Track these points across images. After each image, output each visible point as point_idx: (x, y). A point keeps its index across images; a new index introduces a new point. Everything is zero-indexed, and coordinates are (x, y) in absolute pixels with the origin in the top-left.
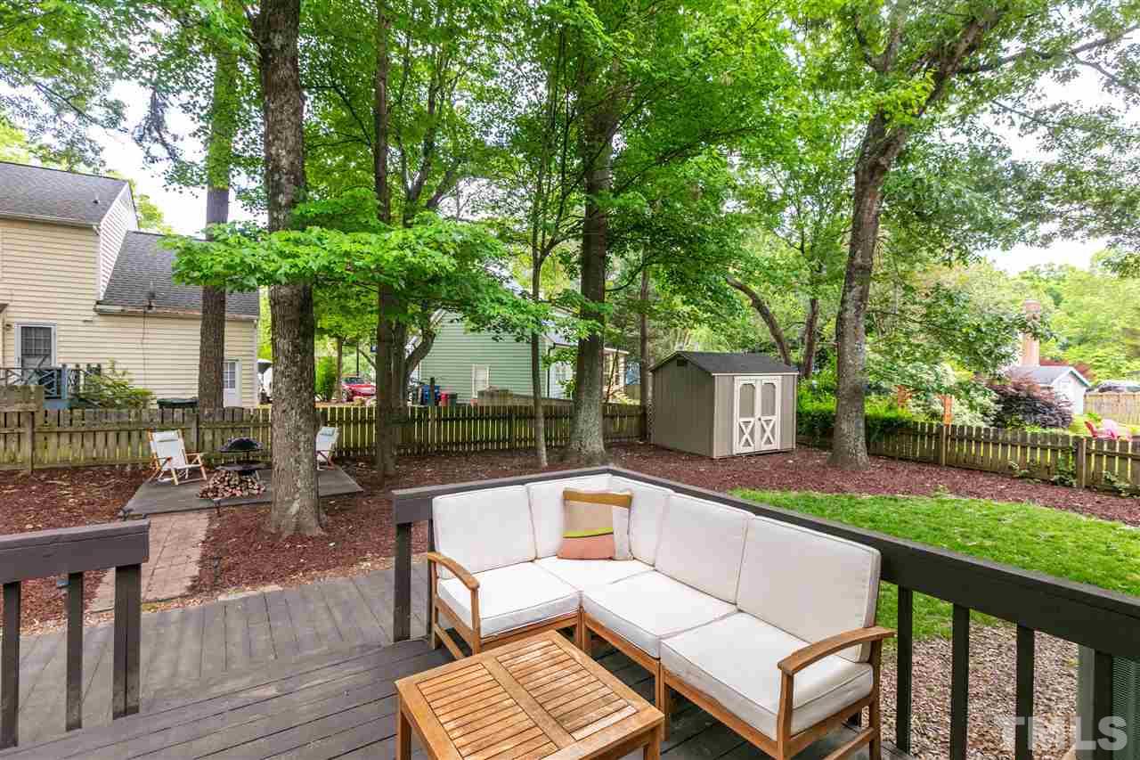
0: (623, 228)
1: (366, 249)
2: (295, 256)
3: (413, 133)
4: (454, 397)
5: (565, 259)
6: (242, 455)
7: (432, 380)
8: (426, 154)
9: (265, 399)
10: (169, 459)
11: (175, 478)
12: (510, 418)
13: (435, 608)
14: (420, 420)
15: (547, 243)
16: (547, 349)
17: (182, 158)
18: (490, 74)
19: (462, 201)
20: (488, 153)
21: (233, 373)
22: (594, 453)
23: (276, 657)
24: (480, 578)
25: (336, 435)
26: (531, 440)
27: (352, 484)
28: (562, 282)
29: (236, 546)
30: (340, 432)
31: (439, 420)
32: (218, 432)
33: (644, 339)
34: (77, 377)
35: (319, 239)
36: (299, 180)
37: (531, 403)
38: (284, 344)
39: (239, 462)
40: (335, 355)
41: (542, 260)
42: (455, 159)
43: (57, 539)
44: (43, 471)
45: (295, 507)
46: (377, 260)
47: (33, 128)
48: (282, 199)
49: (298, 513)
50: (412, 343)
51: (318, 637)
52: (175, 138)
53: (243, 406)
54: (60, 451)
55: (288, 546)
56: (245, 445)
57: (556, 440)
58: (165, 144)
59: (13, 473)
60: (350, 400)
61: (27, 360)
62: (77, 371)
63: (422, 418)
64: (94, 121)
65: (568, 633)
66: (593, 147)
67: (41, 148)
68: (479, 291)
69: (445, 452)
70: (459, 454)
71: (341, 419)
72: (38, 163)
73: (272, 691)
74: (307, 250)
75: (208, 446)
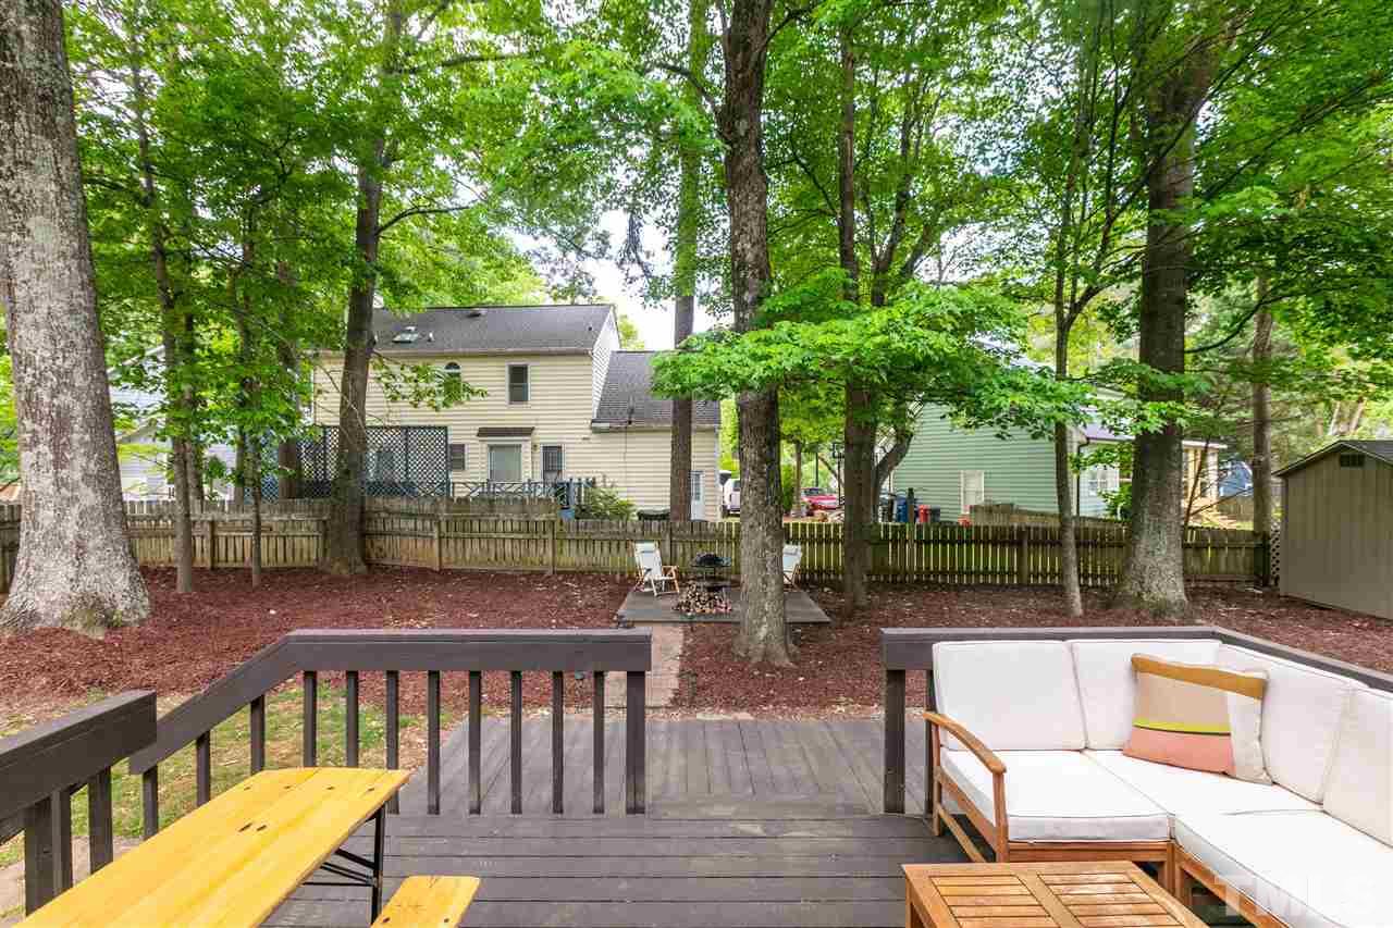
0: (1218, 249)
1: (843, 338)
2: (767, 357)
3: (883, 187)
4: (935, 512)
5: (1109, 314)
6: (709, 570)
7: (911, 490)
8: (899, 208)
9: (726, 513)
10: (649, 570)
11: (654, 588)
12: (1020, 544)
13: (935, 783)
14: (895, 541)
15: (1079, 295)
16: (1075, 446)
17: (654, 274)
18: (985, 79)
19: (944, 259)
20: (984, 186)
21: (697, 484)
22: (1167, 602)
23: (754, 792)
24: (1004, 758)
25: (800, 554)
26: (1053, 574)
27: (817, 612)
28: (1100, 348)
29: (709, 665)
30: (804, 551)
31: (919, 543)
32: (688, 546)
33: (1261, 423)
34: (580, 490)
35: (790, 335)
36: (764, 273)
37: (1054, 524)
38: (750, 454)
39: (708, 579)
40: (794, 463)
41: (1071, 320)
42: (936, 206)
43: (585, 638)
44: (559, 573)
45: (763, 632)
46: (857, 350)
47: (548, 272)
48: (748, 297)
49: (766, 637)
50: (883, 445)
51: (795, 782)
52: (648, 254)
53: (706, 518)
54: (571, 557)
55: (756, 673)
56: (712, 560)
57: (1095, 577)
58: (640, 263)
59: (541, 573)
60: (810, 514)
61: (548, 476)
62: (580, 484)
63: (898, 539)
64: (588, 254)
65: (1151, 869)
66: (1162, 134)
67: (554, 288)
68: (980, 375)
69: (928, 582)
70: (946, 587)
71: (804, 536)
72: (550, 302)
73: (758, 830)
74: (779, 349)
75: (680, 558)
